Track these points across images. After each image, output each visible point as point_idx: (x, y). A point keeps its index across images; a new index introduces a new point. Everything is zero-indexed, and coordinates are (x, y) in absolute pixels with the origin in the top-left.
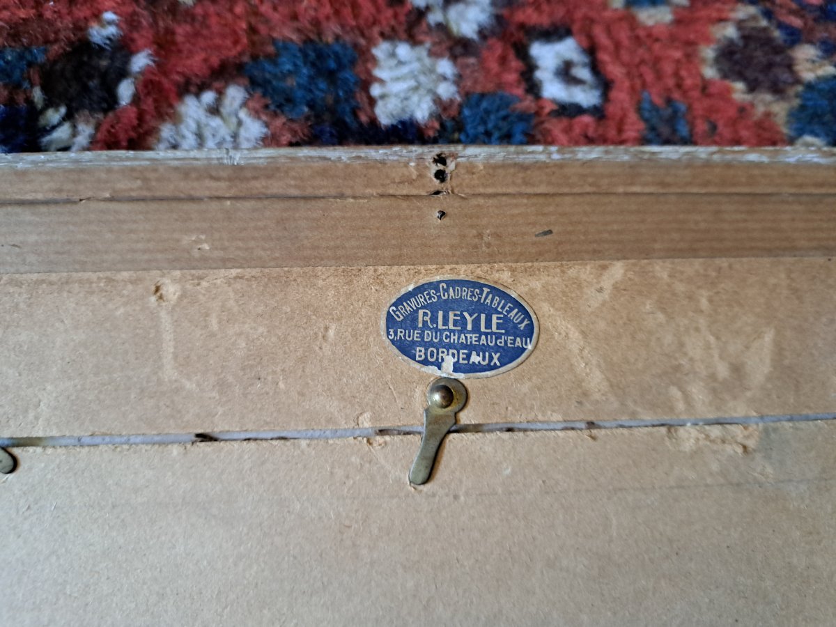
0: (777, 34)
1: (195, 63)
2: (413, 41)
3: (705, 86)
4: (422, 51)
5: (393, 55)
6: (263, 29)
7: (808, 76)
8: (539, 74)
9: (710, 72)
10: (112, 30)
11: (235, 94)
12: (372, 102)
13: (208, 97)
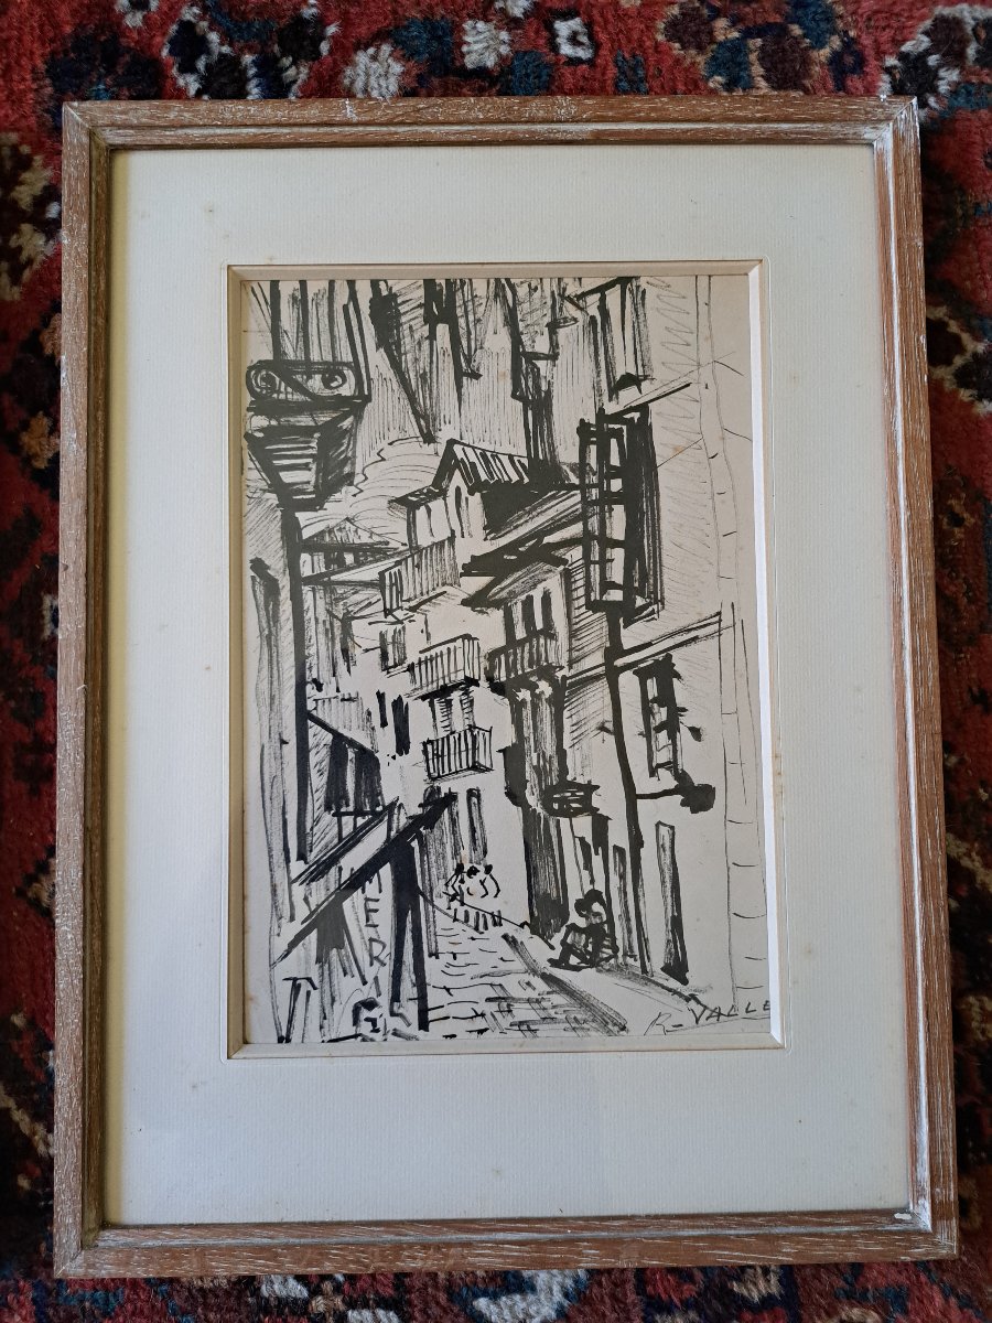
0: (705, 12)
1: (363, 31)
2: (487, 20)
3: (657, 45)
4: (491, 26)
5: (474, 28)
6: (400, 10)
7: (721, 38)
8: (559, 40)
9: (660, 38)
10: (314, 10)
11: (386, 49)
12: (463, 55)
13: (371, 51)
